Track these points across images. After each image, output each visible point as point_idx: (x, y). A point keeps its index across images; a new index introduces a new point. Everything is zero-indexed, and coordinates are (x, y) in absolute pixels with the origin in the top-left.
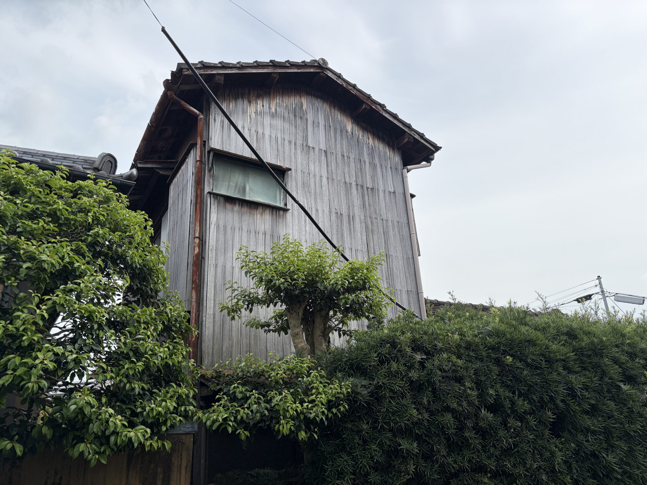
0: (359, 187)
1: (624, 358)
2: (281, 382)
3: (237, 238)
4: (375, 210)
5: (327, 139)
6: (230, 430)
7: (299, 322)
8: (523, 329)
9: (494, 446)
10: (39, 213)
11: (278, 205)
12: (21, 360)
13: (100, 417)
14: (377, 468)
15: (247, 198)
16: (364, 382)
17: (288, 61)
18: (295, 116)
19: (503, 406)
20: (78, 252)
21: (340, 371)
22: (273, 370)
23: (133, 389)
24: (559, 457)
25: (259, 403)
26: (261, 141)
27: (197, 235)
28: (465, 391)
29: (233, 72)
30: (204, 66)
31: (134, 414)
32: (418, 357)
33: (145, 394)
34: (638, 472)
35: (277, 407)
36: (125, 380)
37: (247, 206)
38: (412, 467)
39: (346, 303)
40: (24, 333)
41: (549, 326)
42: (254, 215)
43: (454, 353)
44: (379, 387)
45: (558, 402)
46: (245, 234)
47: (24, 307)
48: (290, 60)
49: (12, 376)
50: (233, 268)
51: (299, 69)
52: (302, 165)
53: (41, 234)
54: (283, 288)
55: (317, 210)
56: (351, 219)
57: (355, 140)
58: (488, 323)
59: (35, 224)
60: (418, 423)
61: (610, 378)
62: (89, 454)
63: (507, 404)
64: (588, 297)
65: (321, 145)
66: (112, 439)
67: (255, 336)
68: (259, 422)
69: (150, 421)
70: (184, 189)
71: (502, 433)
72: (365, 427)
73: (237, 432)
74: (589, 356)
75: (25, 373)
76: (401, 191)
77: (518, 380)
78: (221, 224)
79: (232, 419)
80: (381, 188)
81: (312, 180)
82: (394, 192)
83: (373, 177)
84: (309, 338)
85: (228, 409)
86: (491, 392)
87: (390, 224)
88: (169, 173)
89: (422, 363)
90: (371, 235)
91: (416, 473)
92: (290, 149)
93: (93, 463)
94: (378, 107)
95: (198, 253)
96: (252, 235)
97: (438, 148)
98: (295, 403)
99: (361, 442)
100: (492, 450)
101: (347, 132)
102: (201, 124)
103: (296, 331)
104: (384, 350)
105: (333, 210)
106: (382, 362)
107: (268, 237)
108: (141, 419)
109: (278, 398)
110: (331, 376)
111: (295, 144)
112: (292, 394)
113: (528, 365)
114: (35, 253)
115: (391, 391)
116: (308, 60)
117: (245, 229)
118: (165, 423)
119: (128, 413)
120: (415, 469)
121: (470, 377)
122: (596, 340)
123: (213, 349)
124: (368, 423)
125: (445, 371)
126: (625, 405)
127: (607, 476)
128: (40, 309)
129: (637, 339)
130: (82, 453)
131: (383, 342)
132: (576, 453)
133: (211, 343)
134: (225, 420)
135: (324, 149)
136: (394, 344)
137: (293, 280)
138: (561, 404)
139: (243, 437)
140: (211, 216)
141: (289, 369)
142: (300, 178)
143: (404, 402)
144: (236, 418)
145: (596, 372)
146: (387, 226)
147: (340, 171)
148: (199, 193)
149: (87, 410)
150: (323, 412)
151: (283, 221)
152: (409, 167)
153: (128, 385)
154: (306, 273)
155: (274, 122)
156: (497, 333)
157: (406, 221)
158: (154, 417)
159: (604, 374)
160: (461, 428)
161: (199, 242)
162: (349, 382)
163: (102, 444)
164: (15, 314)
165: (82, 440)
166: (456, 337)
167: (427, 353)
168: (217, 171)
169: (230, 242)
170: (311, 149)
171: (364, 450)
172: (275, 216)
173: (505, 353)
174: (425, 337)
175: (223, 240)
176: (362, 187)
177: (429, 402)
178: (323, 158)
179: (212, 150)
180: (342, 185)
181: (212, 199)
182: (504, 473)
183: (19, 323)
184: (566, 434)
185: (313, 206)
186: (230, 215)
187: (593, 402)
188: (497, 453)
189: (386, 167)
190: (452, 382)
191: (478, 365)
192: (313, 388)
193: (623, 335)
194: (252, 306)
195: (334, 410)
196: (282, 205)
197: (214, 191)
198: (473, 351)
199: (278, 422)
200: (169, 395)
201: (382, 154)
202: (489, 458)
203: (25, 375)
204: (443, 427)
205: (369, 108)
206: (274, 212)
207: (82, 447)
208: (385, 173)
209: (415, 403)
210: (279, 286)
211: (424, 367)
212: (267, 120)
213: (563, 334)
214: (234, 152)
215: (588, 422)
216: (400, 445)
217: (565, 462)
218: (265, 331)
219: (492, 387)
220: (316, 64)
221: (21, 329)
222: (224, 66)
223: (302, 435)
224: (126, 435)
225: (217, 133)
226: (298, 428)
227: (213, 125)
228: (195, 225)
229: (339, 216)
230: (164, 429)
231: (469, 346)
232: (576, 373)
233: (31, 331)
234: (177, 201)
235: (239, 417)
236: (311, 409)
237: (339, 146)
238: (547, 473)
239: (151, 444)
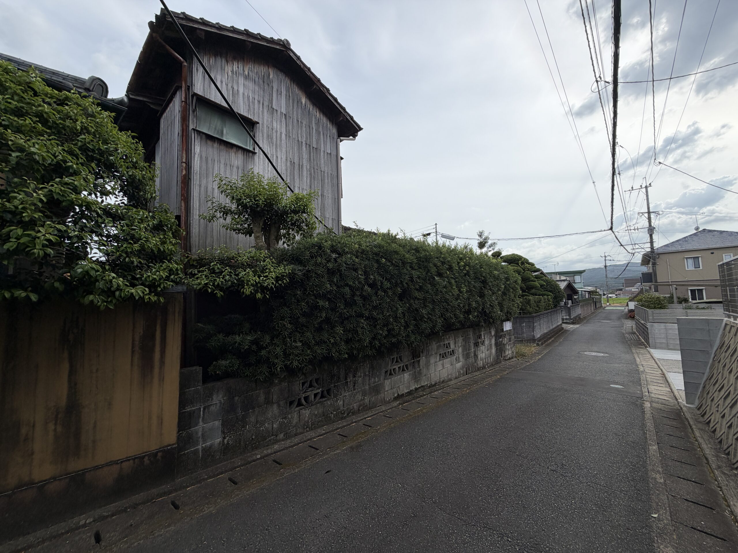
0: (308, 146)
1: (439, 264)
2: (245, 264)
3: (216, 168)
4: (317, 164)
5: (287, 106)
6: (210, 290)
7: (260, 229)
8: (393, 245)
9: (369, 304)
10: (25, 111)
11: (248, 148)
12: (24, 231)
13: (104, 278)
14: (304, 314)
15: (225, 139)
16: (300, 268)
17: (259, 34)
18: (264, 82)
19: (377, 285)
20: (71, 153)
21: (285, 261)
22: (240, 257)
23: (133, 262)
24: (400, 310)
25: (231, 276)
26: (236, 96)
27: (184, 160)
28: (358, 276)
29: (212, 30)
30: (186, 17)
31: (134, 278)
32: (334, 256)
33: (143, 267)
34: (434, 318)
35: (242, 279)
36: (125, 255)
37: (224, 145)
38: (324, 314)
39: (292, 220)
40: (23, 211)
41: (407, 245)
42: (229, 153)
43: (354, 255)
44: (308, 271)
45: (404, 283)
46: (222, 166)
47: (21, 191)
48: (261, 34)
49: (16, 243)
50: (213, 189)
51: (268, 43)
52: (268, 121)
53: (29, 131)
54: (248, 206)
55: (277, 157)
56: (301, 167)
57: (307, 110)
58: (375, 240)
59: (21, 120)
60: (330, 292)
61: (431, 273)
62: (98, 302)
63: (379, 284)
64: (429, 234)
65: (282, 109)
66: (117, 293)
67: (230, 237)
68: (230, 287)
69: (147, 283)
70: (172, 123)
71: (374, 298)
72: (299, 293)
73: (215, 292)
74: (423, 261)
75: (29, 242)
76: (335, 154)
77: (386, 271)
78: (204, 155)
79: (211, 284)
80: (322, 149)
81: (275, 134)
82: (330, 154)
83: (318, 140)
84: (267, 240)
85: (209, 278)
86: (372, 277)
87: (326, 175)
88: (159, 109)
89: (335, 259)
90: (313, 180)
91: (326, 317)
92: (259, 107)
93: (102, 308)
94: (325, 89)
95: (185, 174)
96: (228, 167)
97: (361, 129)
98: (255, 277)
99: (296, 301)
100: (368, 306)
101: (301, 103)
102: (185, 71)
103: (258, 235)
104: (314, 251)
105: (289, 159)
106: (312, 257)
107: (240, 171)
108: (140, 282)
109: (244, 273)
110: (279, 263)
111: (263, 104)
112: (253, 271)
113: (392, 264)
114: (25, 146)
115: (316, 273)
116: (276, 38)
117: (222, 162)
118: (159, 286)
119: (129, 278)
120: (326, 315)
121: (362, 268)
122: (428, 254)
123: (199, 242)
124: (300, 291)
125: (348, 265)
126: (435, 287)
127: (421, 320)
128: (36, 192)
129: (447, 255)
130: (92, 301)
131: (313, 245)
132: (409, 309)
133: (197, 239)
134: (206, 284)
135: (284, 112)
136: (320, 247)
137: (256, 201)
138: (405, 285)
139: (219, 295)
140: (196, 148)
141: (251, 257)
142: (265, 131)
143: (323, 280)
144: (214, 284)
145: (425, 270)
146: (324, 176)
147: (295, 132)
148: (185, 128)
149: (92, 273)
150: (273, 283)
151: (252, 161)
152: (342, 138)
153: (127, 259)
154: (265, 197)
155: (247, 83)
156: (379, 246)
157: (336, 175)
158: (151, 281)
159: (429, 271)
160: (353, 295)
161: (186, 166)
162: (291, 267)
163: (109, 297)
164: (10, 195)
165: (91, 293)
166: (357, 246)
167: (339, 254)
168: (198, 112)
169: (211, 170)
170: (275, 111)
171: (297, 305)
172: (245, 156)
173: (382, 257)
174: (339, 245)
175: (205, 167)
176: (310, 146)
177: (337, 281)
178: (283, 119)
179: (195, 94)
180: (296, 142)
181: (196, 135)
182: (372, 317)
183: (16, 202)
184: (405, 300)
185: (274, 153)
186: (210, 150)
187: (421, 284)
188: (370, 308)
189: (327, 135)
190: (352, 271)
191: (367, 262)
192: (267, 269)
193: (441, 253)
194: (227, 215)
195: (280, 282)
196: (251, 149)
197: (197, 129)
198: (365, 254)
199: (243, 287)
200: (162, 268)
201: (325, 125)
202: (366, 310)
203: (29, 243)
204: (343, 294)
205: (318, 88)
206: (245, 153)
207: (91, 297)
208: (325, 139)
209: (329, 281)
210: (246, 204)
211: (336, 261)
212: (241, 80)
213: (413, 249)
214: (213, 100)
215: (417, 294)
216: (318, 303)
217: (402, 313)
218: (236, 233)
219: (372, 274)
220: (281, 43)
221: (20, 207)
222: (203, 22)
223: (259, 295)
224: (128, 291)
225: (200, 82)
226: (256, 292)
227: (196, 74)
228: (182, 152)
229: (293, 164)
230: (159, 289)
231: (363, 251)
232: (415, 270)
233: (31, 210)
234: (166, 133)
235: (216, 283)
236: (265, 280)
237: (295, 113)
238: (393, 318)
239: (149, 298)
